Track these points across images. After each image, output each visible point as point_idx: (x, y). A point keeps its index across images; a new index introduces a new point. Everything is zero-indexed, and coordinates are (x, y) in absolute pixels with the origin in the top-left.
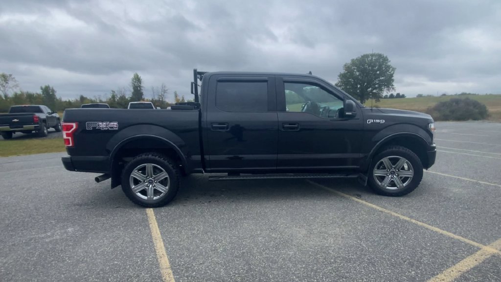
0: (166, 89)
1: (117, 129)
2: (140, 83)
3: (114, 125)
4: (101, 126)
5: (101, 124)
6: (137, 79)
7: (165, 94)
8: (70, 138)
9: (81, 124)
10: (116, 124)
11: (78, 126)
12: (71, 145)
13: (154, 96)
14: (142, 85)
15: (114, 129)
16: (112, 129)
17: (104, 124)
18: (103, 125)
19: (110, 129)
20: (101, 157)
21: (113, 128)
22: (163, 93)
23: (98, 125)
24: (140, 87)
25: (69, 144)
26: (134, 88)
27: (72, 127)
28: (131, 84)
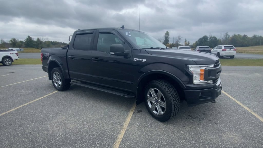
0: (180, 38)
2: (168, 35)
3: (48, 55)
6: (167, 34)
7: (180, 40)
13: (174, 42)
14: (169, 36)
22: (178, 40)
24: (168, 37)
26: (165, 38)
28: (164, 36)
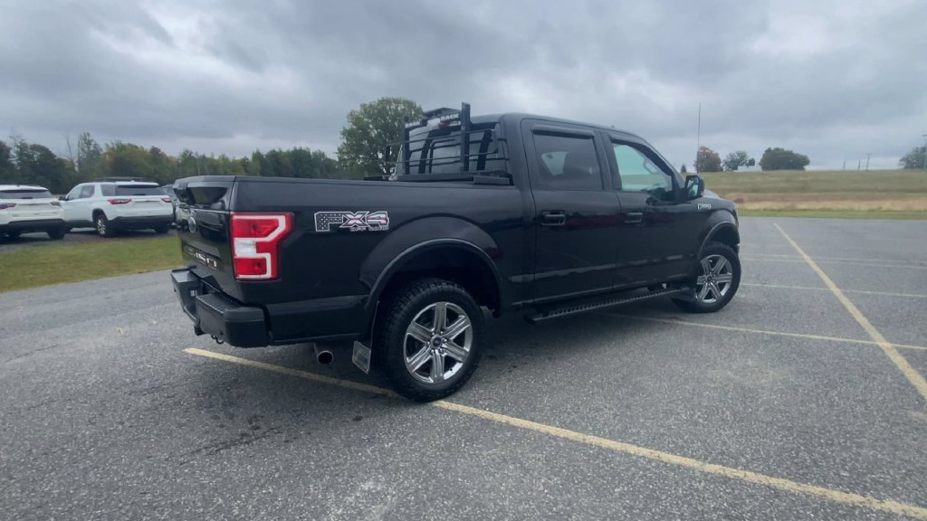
1: (386, 228)
3: (381, 219)
4: (351, 222)
5: (350, 216)
8: (267, 256)
9: (300, 217)
10: (384, 216)
11: (292, 224)
12: (268, 275)
15: (381, 228)
16: (376, 229)
17: (359, 216)
18: (355, 220)
19: (371, 229)
20: (350, 298)
21: (377, 225)
23: (345, 220)
25: (264, 272)
27: (274, 225)
